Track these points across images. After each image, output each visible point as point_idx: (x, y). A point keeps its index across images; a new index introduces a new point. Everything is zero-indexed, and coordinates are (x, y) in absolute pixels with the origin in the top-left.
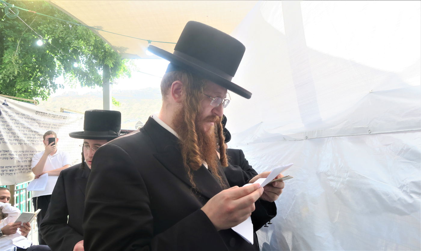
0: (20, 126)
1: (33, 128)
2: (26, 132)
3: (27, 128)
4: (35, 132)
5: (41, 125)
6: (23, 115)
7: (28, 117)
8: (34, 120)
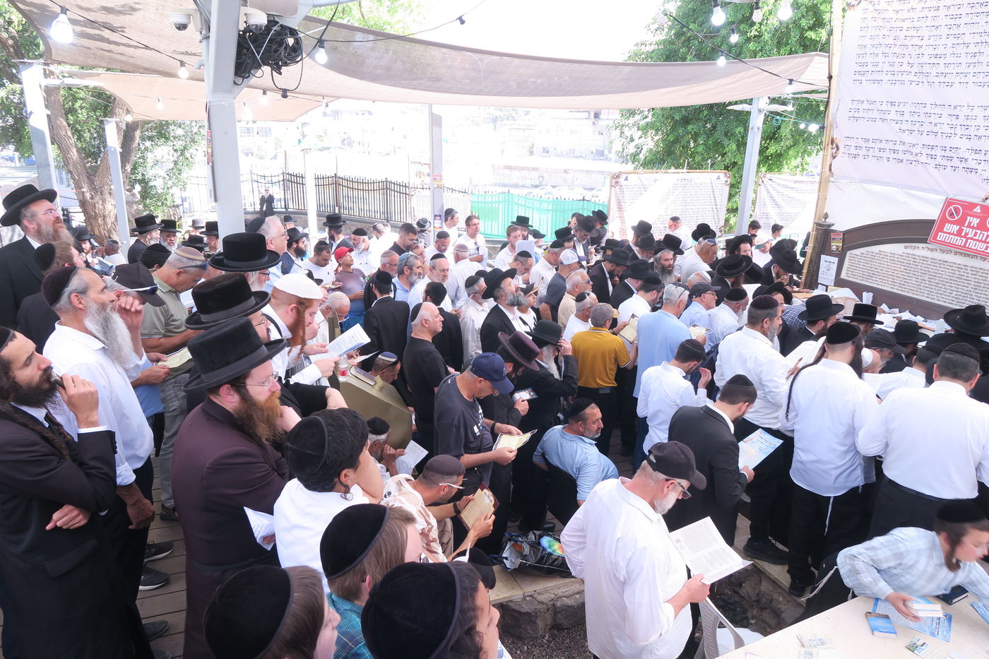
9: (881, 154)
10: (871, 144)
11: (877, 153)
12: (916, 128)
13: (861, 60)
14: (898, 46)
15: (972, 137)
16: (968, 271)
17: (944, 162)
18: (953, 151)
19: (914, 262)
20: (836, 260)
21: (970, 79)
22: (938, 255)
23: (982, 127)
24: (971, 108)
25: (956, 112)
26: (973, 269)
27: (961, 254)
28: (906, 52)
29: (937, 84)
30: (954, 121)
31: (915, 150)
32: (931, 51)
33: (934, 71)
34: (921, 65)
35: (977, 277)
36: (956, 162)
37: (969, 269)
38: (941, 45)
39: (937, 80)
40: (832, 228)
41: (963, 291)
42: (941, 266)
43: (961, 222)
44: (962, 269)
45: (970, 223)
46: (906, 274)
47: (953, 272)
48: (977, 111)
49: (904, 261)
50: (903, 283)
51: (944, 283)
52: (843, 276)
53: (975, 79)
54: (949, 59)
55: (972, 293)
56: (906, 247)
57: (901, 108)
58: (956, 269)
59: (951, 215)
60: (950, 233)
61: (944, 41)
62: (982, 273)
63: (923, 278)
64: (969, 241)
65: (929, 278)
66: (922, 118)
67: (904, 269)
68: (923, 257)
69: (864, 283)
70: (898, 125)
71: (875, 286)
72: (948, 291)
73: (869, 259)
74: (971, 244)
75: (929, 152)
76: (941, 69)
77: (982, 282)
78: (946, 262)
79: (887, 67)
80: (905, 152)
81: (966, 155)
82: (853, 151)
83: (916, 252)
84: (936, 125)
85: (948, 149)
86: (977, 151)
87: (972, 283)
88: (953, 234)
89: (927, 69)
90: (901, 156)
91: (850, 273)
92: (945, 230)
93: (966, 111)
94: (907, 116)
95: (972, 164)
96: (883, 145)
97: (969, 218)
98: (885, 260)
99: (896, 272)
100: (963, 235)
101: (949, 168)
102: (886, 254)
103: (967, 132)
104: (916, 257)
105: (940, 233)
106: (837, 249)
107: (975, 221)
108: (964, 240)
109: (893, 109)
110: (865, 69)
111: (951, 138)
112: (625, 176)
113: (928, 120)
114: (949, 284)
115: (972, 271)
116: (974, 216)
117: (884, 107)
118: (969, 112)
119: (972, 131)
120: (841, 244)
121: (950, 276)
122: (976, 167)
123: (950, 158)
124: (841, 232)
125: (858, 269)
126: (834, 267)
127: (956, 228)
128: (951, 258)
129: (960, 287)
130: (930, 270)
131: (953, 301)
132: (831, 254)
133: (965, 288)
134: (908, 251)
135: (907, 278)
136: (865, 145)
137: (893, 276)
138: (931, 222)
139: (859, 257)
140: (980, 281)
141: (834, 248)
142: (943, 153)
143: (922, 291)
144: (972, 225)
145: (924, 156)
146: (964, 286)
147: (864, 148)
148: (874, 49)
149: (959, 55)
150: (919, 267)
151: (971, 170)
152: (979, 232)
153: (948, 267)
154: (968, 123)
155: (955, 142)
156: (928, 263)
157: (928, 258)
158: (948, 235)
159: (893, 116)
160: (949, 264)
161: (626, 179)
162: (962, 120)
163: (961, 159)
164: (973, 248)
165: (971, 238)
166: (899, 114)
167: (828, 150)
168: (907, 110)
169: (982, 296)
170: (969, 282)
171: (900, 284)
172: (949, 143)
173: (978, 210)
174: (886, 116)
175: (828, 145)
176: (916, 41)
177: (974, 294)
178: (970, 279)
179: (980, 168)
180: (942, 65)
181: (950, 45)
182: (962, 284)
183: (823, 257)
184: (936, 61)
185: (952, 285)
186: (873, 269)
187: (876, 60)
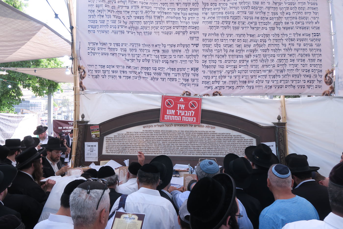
0: (1, 123)
1: (7, 124)
2: (4, 126)
3: (5, 124)
4: (8, 125)
5: (11, 122)
6: (3, 118)
7: (5, 119)
8: (8, 120)
9: (114, 74)
10: (106, 69)
11: (111, 74)
12: (135, 58)
13: (91, 19)
14: (115, 12)
15: (169, 62)
16: (185, 134)
17: (156, 76)
18: (161, 69)
19: (151, 135)
20: (96, 144)
21: (159, 30)
22: (165, 128)
23: (172, 56)
24: (164, 46)
25: (157, 48)
26: (187, 132)
27: (178, 125)
28: (120, 15)
29: (143, 33)
30: (157, 54)
31: (138, 71)
32: (134, 14)
33: (140, 26)
34: (132, 22)
35: (190, 136)
36: (163, 76)
37: (185, 132)
38: (139, 11)
39: (142, 31)
40: (89, 124)
41: (185, 145)
42: (169, 134)
43: (175, 108)
44: (181, 133)
45: (180, 108)
46: (148, 143)
47: (176, 136)
48: (168, 48)
49: (145, 135)
50: (147, 148)
51: (173, 143)
52: (104, 152)
53: (162, 30)
54: (145, 20)
55: (189, 145)
56: (144, 127)
57: (124, 47)
58: (178, 134)
59: (168, 105)
60: (171, 115)
61: (140, 9)
62: (192, 133)
63: (159, 143)
64: (183, 117)
65: (163, 142)
66: (138, 52)
67: (146, 140)
68: (156, 131)
69: (120, 154)
70: (124, 57)
71: (129, 154)
72: (176, 147)
73: (121, 139)
74: (185, 119)
75: (146, 71)
76: (143, 24)
77: (194, 138)
78: (170, 131)
79: (110, 23)
80: (131, 72)
81: (168, 71)
82: (94, 74)
83: (151, 129)
84: (148, 56)
85: (157, 69)
86: (173, 69)
87: (188, 140)
88: (173, 115)
89: (135, 25)
90: (128, 74)
91: (109, 150)
92: (167, 113)
93: (162, 48)
94: (128, 51)
95: (172, 76)
96: (115, 69)
97: (178, 105)
98: (132, 137)
99: (141, 143)
100: (178, 114)
101: (159, 80)
102: (132, 133)
103: (165, 59)
104: (152, 132)
105: (165, 116)
106: (96, 136)
107: (183, 106)
108: (180, 117)
109: (119, 48)
110: (95, 24)
111: (158, 63)
113: (142, 53)
114: (175, 143)
115: (187, 133)
116: (181, 104)
117: (112, 47)
118: (163, 48)
119: (168, 58)
120: (99, 133)
121: (175, 139)
122: (175, 77)
123: (160, 74)
124: (97, 125)
125: (114, 146)
126: (96, 149)
127: (173, 112)
128: (173, 128)
129: (182, 144)
130: (162, 137)
131: (180, 152)
132: (92, 140)
133: (185, 143)
134: (146, 129)
135: (149, 145)
136: (102, 69)
137: (140, 146)
138: (158, 110)
139: (113, 139)
140: (192, 138)
141: (94, 136)
142: (154, 71)
143: (160, 151)
144: (182, 109)
145: (144, 74)
146: (184, 143)
147: (102, 71)
148: (100, 13)
149: (151, 17)
150: (155, 137)
151: (173, 79)
152: (187, 112)
153: (173, 134)
154: (165, 54)
155: (161, 65)
156: (160, 134)
157: (160, 131)
158: (170, 116)
159: (119, 51)
160: (172, 132)
162: (161, 53)
163: (166, 74)
164: (186, 120)
165: (184, 116)
166: (123, 51)
167: (77, 74)
168: (128, 48)
169: (195, 146)
170: (186, 140)
171: (145, 150)
172: (158, 65)
173: (182, 100)
174: (115, 52)
175: (77, 70)
176: (124, 9)
177: (191, 146)
178: (186, 138)
179: (177, 77)
180: (143, 23)
181: (144, 11)
182: (183, 142)
183: (86, 144)
184: (139, 20)
185: (177, 143)
186: (125, 144)
187: (102, 19)
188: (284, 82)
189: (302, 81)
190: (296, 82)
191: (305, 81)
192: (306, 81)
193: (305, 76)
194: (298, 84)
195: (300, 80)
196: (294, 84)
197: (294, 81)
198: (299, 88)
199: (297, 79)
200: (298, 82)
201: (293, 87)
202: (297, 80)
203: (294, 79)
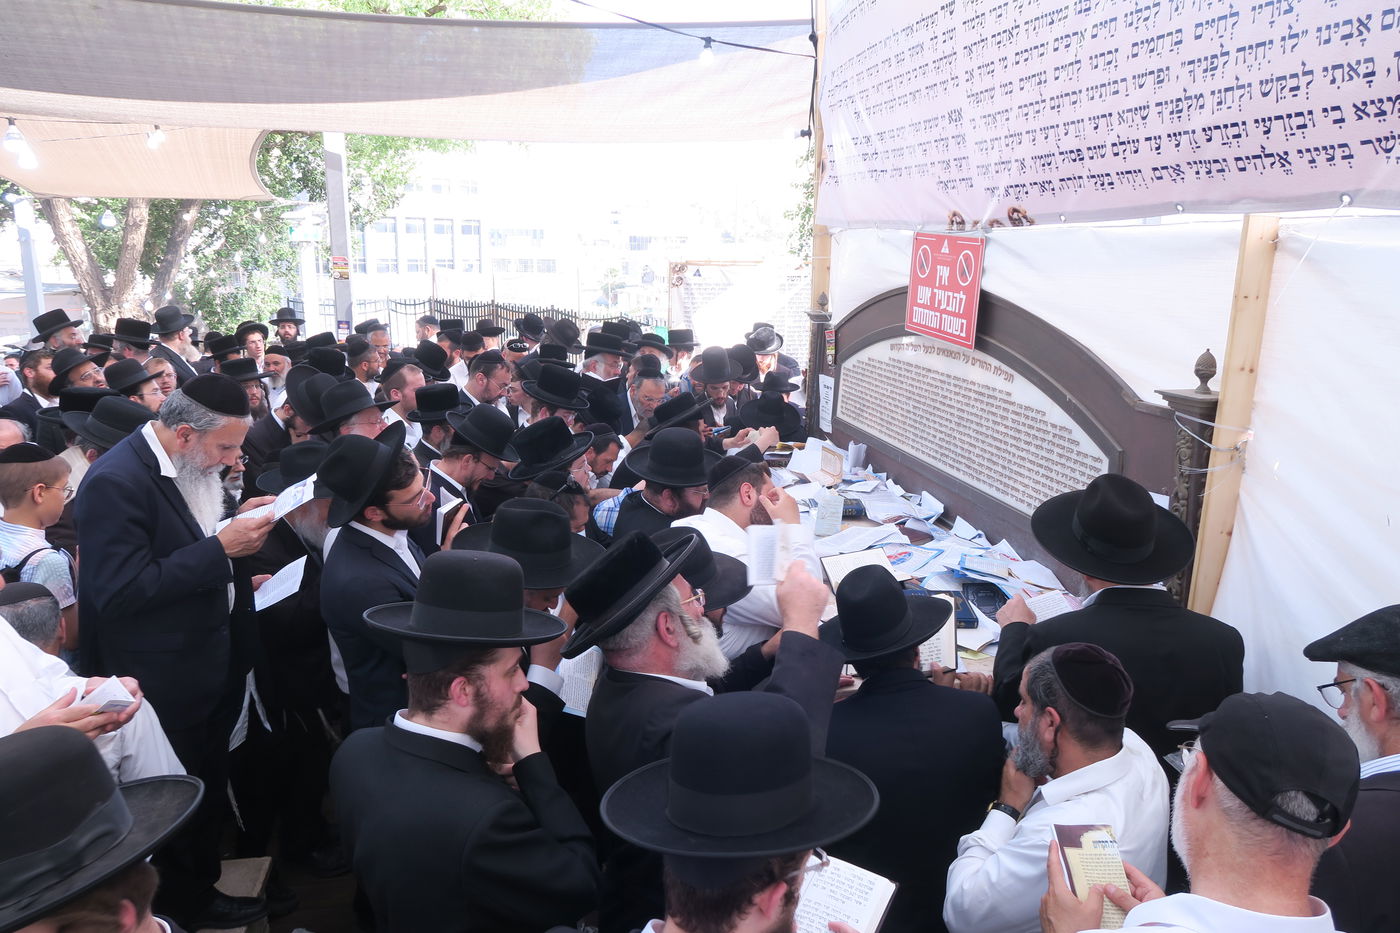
22: (922, 359)
27: (944, 350)
42: (925, 380)
44: (945, 382)
45: (941, 279)
51: (930, 416)
59: (921, 267)
63: (908, 407)
64: (944, 317)
65: (913, 407)
68: (907, 364)
69: (855, 423)
72: (932, 431)
73: (860, 376)
74: (946, 324)
87: (956, 413)
88: (927, 306)
91: (844, 405)
98: (874, 376)
100: (936, 305)
102: (875, 363)
104: (902, 365)
107: (946, 273)
112: (695, 268)
115: (955, 386)
116: (943, 263)
120: (834, 351)
121: (933, 400)
124: (833, 327)
125: (851, 397)
128: (934, 361)
130: (915, 390)
133: (948, 423)
134: (894, 354)
137: (881, 407)
139: (851, 374)
144: (943, 283)
153: (931, 381)
156: (913, 375)
157: (912, 365)
158: (922, 310)
161: (698, 273)
164: (948, 329)
165: (945, 312)
170: (952, 410)
188: (1226, 140)
189: (1318, 114)
190: (1289, 132)
191: (1337, 115)
192: (1349, 113)
193: (1338, 73)
194: (1298, 141)
195: (1310, 113)
196: (1277, 143)
197: (1277, 125)
198: (1313, 161)
199: (1290, 105)
200: (1299, 127)
201: (1278, 165)
202: (1289, 116)
203: (1269, 107)
